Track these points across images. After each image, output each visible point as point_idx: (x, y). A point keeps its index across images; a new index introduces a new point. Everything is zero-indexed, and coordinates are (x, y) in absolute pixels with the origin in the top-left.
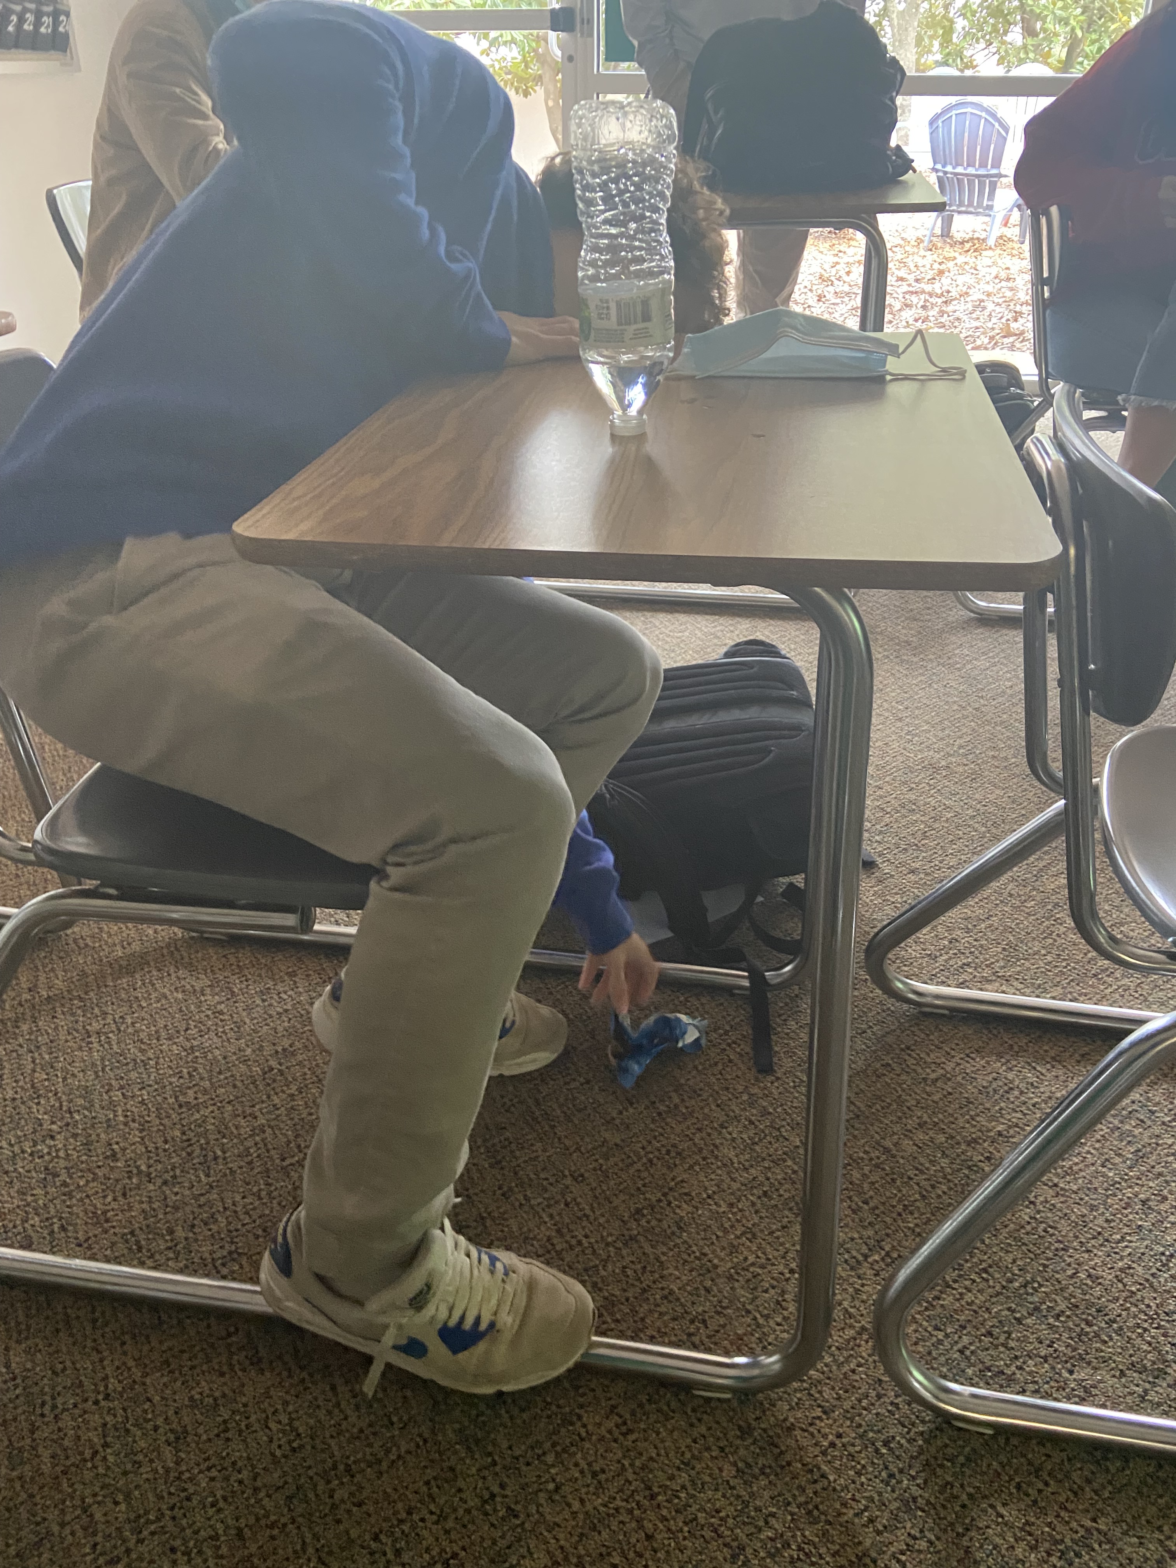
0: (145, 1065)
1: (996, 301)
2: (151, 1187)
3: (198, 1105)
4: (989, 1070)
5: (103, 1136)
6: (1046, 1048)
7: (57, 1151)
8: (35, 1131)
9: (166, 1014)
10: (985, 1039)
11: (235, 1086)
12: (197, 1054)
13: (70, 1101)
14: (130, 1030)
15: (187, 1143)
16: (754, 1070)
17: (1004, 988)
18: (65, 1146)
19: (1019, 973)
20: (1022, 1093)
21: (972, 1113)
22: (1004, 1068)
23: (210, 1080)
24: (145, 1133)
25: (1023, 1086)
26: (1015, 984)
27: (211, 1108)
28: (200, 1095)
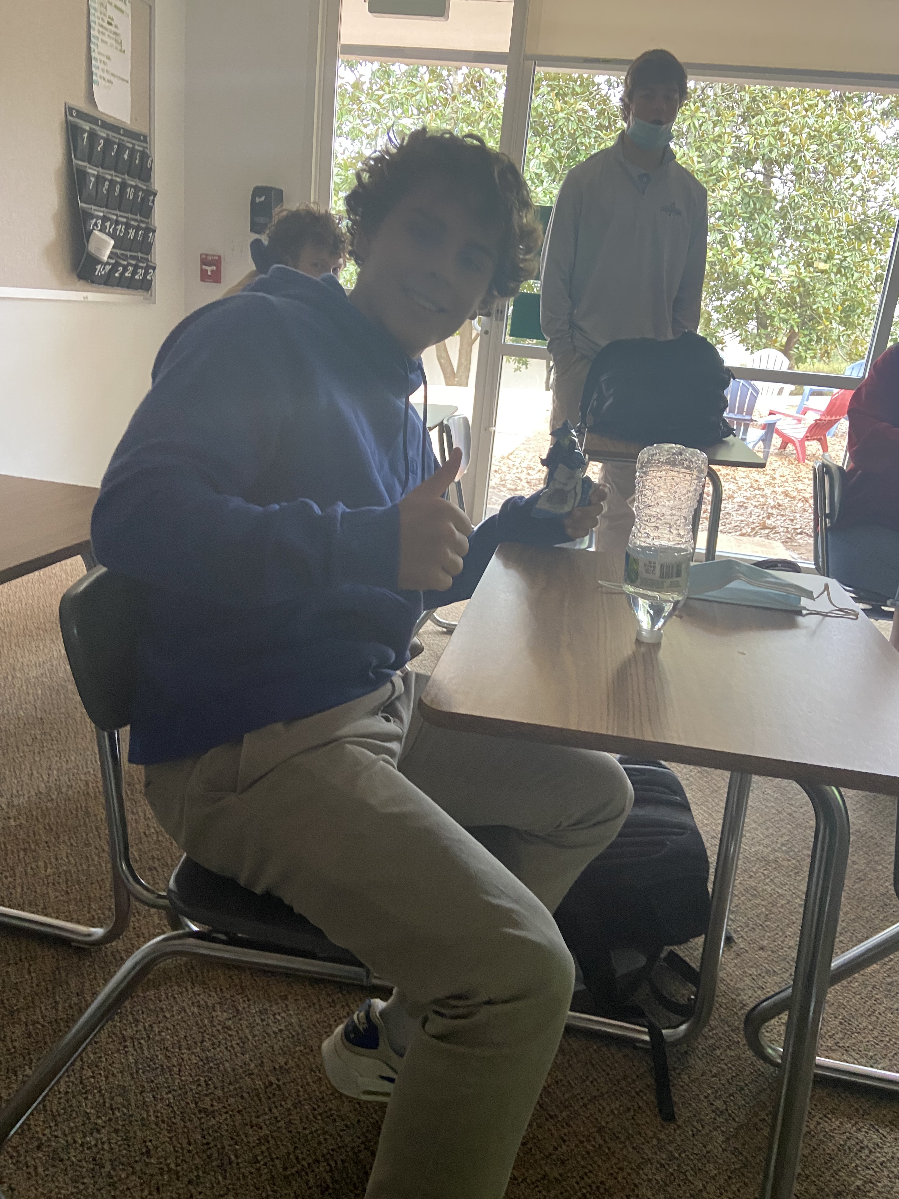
0: (170, 1072)
1: (754, 503)
2: (180, 1185)
3: (213, 1112)
4: (843, 1130)
5: (138, 1133)
6: (884, 1112)
7: (103, 1143)
8: (84, 1124)
9: (185, 1026)
10: (836, 1101)
11: (242, 1097)
12: (211, 1065)
13: (112, 1099)
14: (157, 1038)
15: (206, 1147)
16: (659, 1119)
17: (845, 1057)
18: (109, 1139)
19: (854, 1044)
20: (871, 1152)
21: (835, 1168)
22: (854, 1128)
23: (223, 1089)
24: (173, 1134)
25: (870, 1145)
26: (853, 1053)
27: (224, 1116)
28: (215, 1104)
